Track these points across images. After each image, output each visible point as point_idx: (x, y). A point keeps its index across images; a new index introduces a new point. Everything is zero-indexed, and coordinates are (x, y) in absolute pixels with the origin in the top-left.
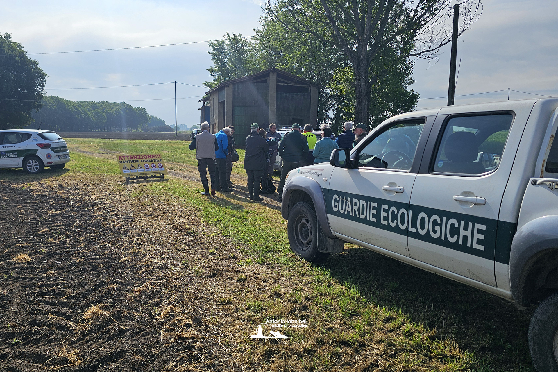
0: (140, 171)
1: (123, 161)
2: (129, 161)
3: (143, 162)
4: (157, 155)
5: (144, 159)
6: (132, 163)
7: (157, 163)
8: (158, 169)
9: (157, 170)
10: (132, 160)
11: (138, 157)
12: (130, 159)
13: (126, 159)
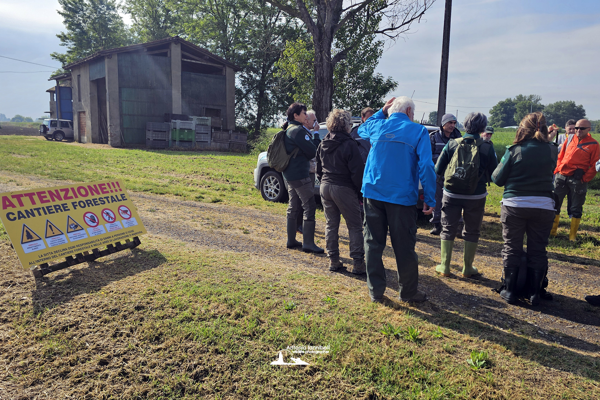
0: (75, 237)
1: (19, 212)
2: (38, 209)
3: (78, 207)
4: (113, 183)
5: (80, 198)
6: (49, 217)
7: (114, 206)
8: (122, 225)
9: (120, 226)
10: (45, 205)
11: (62, 194)
12: (39, 205)
13: (28, 205)
